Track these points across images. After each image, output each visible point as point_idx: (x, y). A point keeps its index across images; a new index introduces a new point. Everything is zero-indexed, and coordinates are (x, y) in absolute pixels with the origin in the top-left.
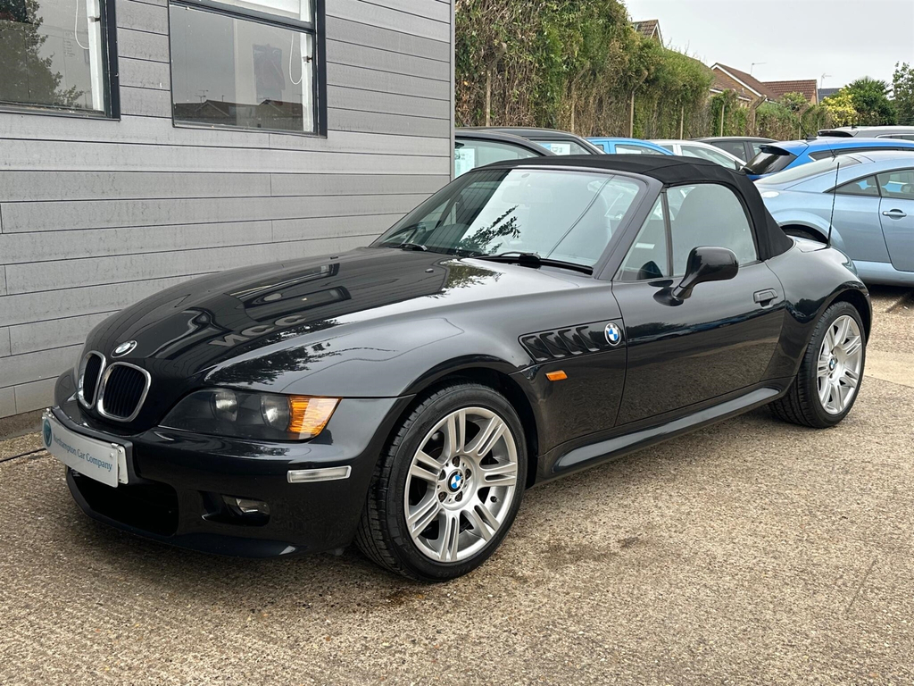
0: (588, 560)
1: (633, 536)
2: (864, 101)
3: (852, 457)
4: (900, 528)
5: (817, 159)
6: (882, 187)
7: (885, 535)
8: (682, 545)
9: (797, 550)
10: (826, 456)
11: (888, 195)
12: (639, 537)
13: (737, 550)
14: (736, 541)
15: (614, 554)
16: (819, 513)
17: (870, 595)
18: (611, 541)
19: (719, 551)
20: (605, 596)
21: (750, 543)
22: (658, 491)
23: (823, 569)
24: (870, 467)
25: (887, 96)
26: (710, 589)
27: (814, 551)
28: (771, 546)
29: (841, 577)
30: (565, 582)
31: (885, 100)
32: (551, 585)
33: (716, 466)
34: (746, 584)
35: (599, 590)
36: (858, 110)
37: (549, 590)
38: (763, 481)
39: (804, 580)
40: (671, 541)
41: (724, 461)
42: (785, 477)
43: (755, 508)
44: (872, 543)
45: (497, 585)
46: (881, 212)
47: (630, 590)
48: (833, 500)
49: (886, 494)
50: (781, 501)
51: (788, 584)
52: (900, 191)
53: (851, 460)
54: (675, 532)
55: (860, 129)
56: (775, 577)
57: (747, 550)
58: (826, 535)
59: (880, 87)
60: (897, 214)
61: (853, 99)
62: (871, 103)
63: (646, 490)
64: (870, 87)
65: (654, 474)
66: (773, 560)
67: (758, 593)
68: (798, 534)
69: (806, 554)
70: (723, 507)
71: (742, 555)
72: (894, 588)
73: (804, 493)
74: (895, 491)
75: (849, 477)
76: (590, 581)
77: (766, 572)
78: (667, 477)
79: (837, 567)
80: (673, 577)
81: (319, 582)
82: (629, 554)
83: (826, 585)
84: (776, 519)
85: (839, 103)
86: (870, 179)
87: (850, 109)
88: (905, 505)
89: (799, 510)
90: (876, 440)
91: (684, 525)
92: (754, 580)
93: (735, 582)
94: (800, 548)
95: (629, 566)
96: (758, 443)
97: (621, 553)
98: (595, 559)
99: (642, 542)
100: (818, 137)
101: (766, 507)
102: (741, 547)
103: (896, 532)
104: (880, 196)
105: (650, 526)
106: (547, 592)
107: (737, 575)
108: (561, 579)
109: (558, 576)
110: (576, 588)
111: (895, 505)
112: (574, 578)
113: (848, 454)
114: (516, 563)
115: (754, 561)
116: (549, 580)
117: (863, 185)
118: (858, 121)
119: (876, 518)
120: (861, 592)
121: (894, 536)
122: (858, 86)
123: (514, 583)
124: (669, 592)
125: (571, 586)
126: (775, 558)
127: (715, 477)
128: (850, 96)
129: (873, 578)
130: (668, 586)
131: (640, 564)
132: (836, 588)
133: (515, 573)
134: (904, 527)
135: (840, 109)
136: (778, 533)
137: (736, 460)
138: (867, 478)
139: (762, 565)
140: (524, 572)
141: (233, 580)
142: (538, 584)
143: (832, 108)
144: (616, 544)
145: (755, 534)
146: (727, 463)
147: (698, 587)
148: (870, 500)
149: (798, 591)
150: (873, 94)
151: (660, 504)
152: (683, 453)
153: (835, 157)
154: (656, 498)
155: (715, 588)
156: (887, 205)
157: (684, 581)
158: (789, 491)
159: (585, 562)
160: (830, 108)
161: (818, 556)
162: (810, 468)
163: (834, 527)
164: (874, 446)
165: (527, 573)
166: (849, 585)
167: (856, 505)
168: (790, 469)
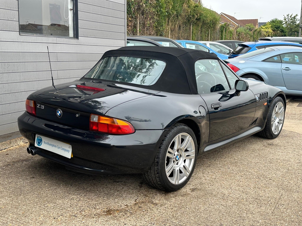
0: (179, 197)
1: (195, 187)
2: (275, 27)
3: (273, 157)
4: (290, 183)
5: (259, 49)
6: (282, 59)
7: (285, 185)
8: (213, 190)
9: (254, 191)
10: (263, 157)
11: (284, 62)
12: (198, 188)
13: (233, 191)
14: (232, 188)
15: (189, 194)
16: (262, 178)
17: (280, 207)
18: (188, 189)
19: (226, 192)
20: (186, 209)
21: (237, 189)
22: (204, 171)
23: (263, 198)
24: (279, 161)
25: (284, 25)
26: (224, 206)
27: (260, 191)
28: (245, 190)
29: (270, 201)
30: (171, 204)
31: (282, 27)
32: (166, 206)
33: (224, 161)
34: (236, 204)
35: (184, 207)
36: (273, 30)
37: (165, 208)
38: (241, 166)
39: (257, 202)
40: (209, 189)
41: (227, 159)
42: (249, 165)
43: (239, 176)
44: (281, 188)
45: (146, 206)
46: (282, 68)
47: (195, 207)
48: (266, 173)
49: (285, 170)
50: (248, 173)
51: (251, 204)
52: (289, 61)
53: (272, 159)
54: (210, 185)
55: (274, 38)
56: (246, 201)
57: (236, 192)
58: (264, 186)
59: (281, 22)
60: (287, 69)
61: (271, 27)
62: (278, 28)
63: (199, 170)
64: (277, 22)
65: (202, 165)
66: (246, 195)
67: (240, 207)
68: (254, 185)
69: (257, 193)
70: (227, 176)
71: (235, 193)
72: (289, 204)
73: (256, 170)
74: (288, 170)
75: (272, 165)
76: (180, 204)
77: (243, 199)
78: (207, 165)
79: (268, 197)
80: (210, 202)
81: (79, 207)
82: (194, 194)
83: (265, 204)
84: (246, 180)
85: (266, 28)
86: (278, 56)
87: (270, 30)
88: (292, 174)
89: (254, 177)
90: (281, 151)
91: (213, 183)
92: (239, 202)
93: (232, 203)
94: (255, 191)
95: (194, 198)
96: (239, 152)
97: (191, 194)
98: (182, 196)
99: (199, 189)
100: (259, 41)
101: (243, 176)
102: (234, 191)
103: (289, 184)
104: (281, 62)
105: (201, 184)
106: (164, 209)
107: (233, 200)
108: (170, 203)
109: (168, 202)
110: (175, 207)
111: (288, 175)
112: (175, 203)
113: (271, 156)
114: (153, 198)
115: (239, 195)
116: (165, 204)
117: (276, 58)
118: (273, 34)
119: (282, 179)
120: (277, 206)
121: (288, 186)
122: (273, 22)
123: (153, 206)
124: (209, 207)
125: (174, 206)
126: (246, 194)
127: (224, 165)
128: (270, 25)
129: (281, 201)
130: (208, 205)
131: (198, 198)
132: (268, 205)
133: (153, 202)
134: (292, 182)
135: (267, 30)
136: (247, 185)
137: (231, 159)
138: (278, 165)
139: (242, 197)
140: (156, 201)
141: (46, 207)
142: (161, 206)
143: (264, 30)
144: (189, 190)
145: (239, 186)
146: (228, 160)
147: (219, 205)
148: (280, 173)
149: (255, 206)
150: (278, 25)
151: (205, 175)
152: (212, 157)
153: (265, 48)
154: (203, 173)
155: (225, 206)
156: (284, 66)
157: (214, 203)
158: (251, 170)
159: (178, 197)
160: (263, 30)
161: (261, 193)
162: (258, 161)
163: (267, 183)
164: (281, 153)
165: (157, 202)
166: (273, 203)
167: (275, 175)
168: (251, 162)
